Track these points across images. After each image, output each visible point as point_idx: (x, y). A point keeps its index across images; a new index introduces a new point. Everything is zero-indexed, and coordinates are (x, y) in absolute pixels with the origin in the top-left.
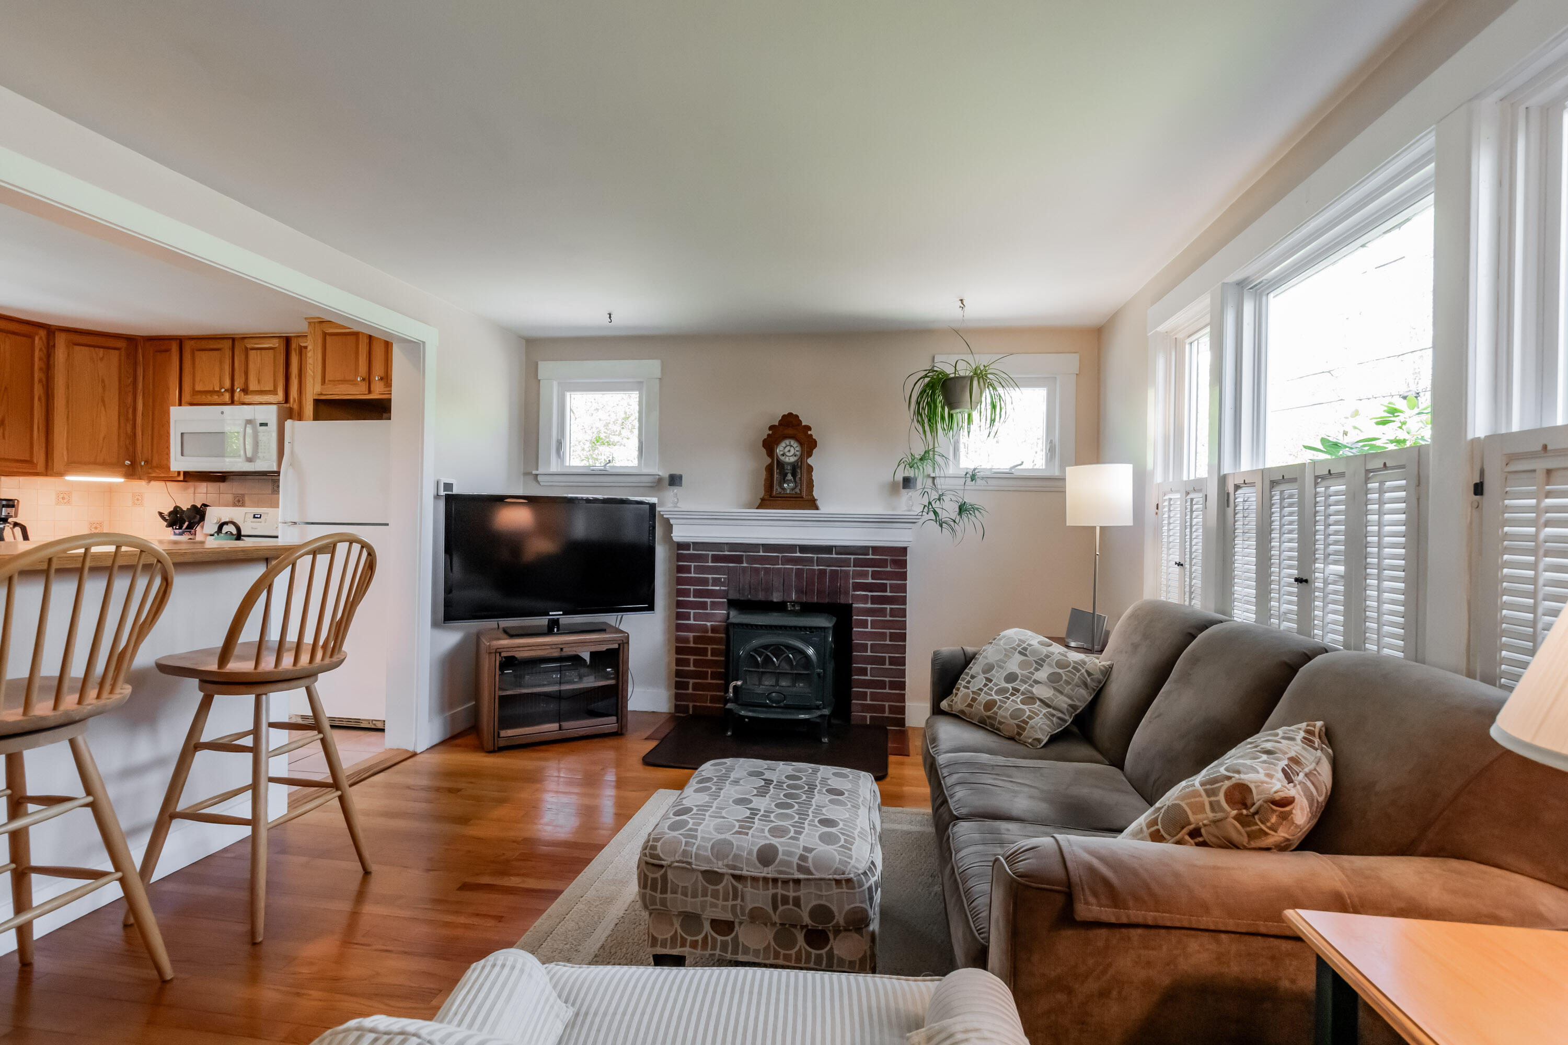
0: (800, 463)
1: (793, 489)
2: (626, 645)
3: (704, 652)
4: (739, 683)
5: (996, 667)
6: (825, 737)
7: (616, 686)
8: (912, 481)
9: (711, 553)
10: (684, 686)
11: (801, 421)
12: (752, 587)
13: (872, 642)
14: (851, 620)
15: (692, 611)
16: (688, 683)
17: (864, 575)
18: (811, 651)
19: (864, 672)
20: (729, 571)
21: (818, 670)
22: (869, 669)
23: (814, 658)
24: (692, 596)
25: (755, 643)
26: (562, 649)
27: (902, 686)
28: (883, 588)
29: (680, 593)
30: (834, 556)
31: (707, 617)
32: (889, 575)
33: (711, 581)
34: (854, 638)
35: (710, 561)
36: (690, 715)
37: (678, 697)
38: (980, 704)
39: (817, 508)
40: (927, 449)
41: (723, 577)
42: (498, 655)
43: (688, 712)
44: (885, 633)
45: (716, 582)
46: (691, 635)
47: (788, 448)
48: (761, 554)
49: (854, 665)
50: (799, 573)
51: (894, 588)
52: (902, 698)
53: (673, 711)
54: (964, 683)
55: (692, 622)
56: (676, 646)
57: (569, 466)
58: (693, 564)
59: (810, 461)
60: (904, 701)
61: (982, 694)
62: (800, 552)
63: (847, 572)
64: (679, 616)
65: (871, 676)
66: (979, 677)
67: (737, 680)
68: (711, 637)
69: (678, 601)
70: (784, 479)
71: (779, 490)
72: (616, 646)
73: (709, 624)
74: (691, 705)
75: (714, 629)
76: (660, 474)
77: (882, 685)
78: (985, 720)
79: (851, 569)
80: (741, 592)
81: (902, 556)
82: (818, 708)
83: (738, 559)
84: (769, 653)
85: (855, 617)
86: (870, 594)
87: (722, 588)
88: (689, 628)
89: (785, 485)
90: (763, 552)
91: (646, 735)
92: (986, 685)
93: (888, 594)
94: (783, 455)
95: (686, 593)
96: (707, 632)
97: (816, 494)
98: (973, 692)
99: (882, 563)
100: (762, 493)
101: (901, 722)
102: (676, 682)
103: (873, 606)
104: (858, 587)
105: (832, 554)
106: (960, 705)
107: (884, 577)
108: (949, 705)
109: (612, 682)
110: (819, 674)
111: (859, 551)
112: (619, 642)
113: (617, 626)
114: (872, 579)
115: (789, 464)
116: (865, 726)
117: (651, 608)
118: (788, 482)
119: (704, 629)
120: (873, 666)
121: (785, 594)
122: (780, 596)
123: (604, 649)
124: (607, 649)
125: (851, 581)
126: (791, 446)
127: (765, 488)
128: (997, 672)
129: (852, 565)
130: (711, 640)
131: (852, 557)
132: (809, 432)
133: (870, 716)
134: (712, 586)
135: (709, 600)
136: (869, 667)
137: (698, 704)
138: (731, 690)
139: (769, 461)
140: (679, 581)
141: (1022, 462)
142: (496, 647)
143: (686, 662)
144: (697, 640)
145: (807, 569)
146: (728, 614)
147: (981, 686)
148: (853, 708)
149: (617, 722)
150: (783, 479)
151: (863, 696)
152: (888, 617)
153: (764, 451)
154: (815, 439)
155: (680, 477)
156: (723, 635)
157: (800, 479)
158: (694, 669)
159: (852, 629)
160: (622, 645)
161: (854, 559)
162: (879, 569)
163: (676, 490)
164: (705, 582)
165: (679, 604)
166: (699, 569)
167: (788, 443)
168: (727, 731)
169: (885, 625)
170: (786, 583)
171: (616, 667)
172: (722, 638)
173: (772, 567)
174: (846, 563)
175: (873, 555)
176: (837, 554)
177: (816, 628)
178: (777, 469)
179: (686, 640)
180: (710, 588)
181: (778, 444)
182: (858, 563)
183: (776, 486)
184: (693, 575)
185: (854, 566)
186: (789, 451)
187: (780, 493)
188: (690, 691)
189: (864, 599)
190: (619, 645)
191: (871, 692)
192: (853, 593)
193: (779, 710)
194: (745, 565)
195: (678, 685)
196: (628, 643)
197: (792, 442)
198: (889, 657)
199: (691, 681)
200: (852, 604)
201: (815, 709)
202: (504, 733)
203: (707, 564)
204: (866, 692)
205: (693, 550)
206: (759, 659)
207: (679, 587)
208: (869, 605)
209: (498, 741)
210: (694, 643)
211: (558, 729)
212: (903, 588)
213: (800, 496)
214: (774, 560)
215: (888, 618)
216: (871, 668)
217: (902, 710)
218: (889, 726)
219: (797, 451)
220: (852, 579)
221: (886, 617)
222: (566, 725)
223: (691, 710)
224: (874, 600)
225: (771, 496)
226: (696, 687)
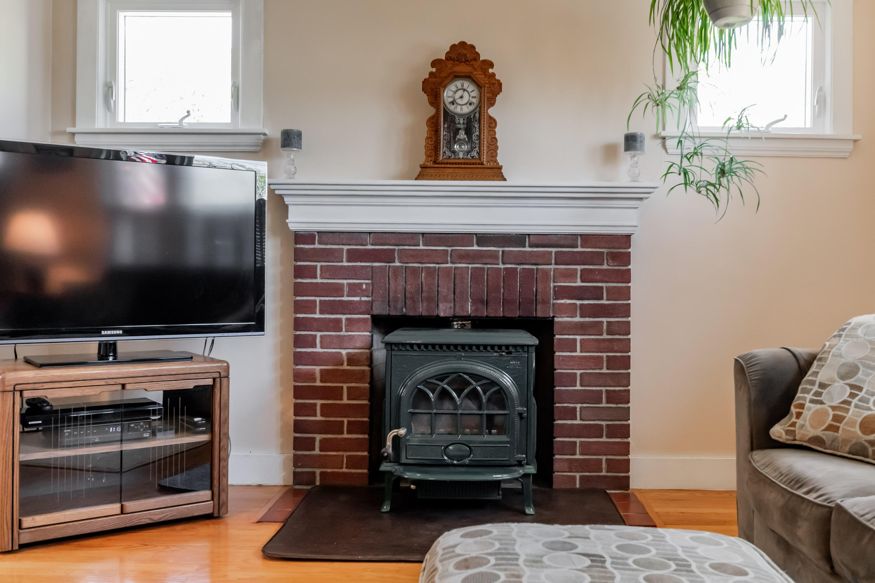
0: (477, 115)
1: (468, 152)
2: (224, 380)
3: (337, 393)
4: (402, 431)
5: (862, 369)
6: (529, 506)
7: (211, 442)
8: (639, 139)
9: (346, 247)
10: (309, 444)
11: (478, 54)
12: (408, 295)
13: (582, 371)
14: (553, 340)
15: (319, 334)
16: (314, 439)
17: (570, 275)
18: (507, 380)
19: (571, 414)
20: (372, 273)
21: (520, 408)
22: (578, 409)
23: (513, 390)
24: (318, 312)
25: (422, 373)
26: (123, 386)
27: (625, 431)
28: (597, 293)
29: (299, 307)
30: (528, 249)
31: (341, 342)
32: (607, 276)
33: (346, 289)
34: (556, 366)
35: (344, 260)
36: (317, 486)
37: (297, 461)
38: (852, 423)
39: (505, 180)
40: (687, 73)
41: (365, 282)
42: (17, 394)
43: (313, 482)
44: (601, 358)
45: (354, 290)
46: (317, 369)
47: (460, 93)
48: (421, 247)
49: (557, 405)
50: (477, 274)
51: (613, 293)
52: (625, 449)
53: (291, 482)
54: (809, 396)
55: (318, 349)
56: (295, 387)
57: (124, 123)
58: (319, 264)
59: (492, 112)
60: (627, 453)
61: (852, 408)
62: (479, 245)
63: (546, 273)
64: (298, 341)
65: (581, 420)
66: (836, 384)
67: (399, 427)
68: (347, 370)
69: (296, 319)
70: (455, 137)
71: (448, 153)
72: (210, 382)
73: (344, 352)
74: (318, 471)
75: (352, 360)
76: (267, 132)
77: (597, 431)
78: (865, 449)
79: (552, 267)
80: (392, 304)
81: (624, 248)
82: (520, 464)
83: (388, 256)
84: (445, 386)
85: (557, 337)
86: (578, 302)
87: (364, 299)
88: (314, 359)
89: (456, 147)
90: (424, 245)
91: (259, 516)
92: (853, 396)
93: (604, 302)
94: (453, 103)
95: (309, 307)
96: (342, 364)
97: (501, 159)
98: (834, 408)
99: (596, 258)
100: (422, 159)
101: (624, 483)
102: (295, 438)
103: (582, 320)
104: (561, 292)
105: (525, 247)
106: (810, 429)
107: (598, 277)
108: (787, 432)
109: (204, 438)
110: (520, 415)
111: (562, 242)
112: (216, 375)
113: (206, 354)
114: (582, 281)
115: (461, 115)
116: (572, 491)
117: (260, 327)
118: (461, 142)
119: (337, 360)
120: (585, 405)
121: (457, 305)
122: (450, 308)
123: (192, 387)
124: (196, 387)
125: (552, 285)
126: (464, 90)
127: (427, 151)
128: (868, 375)
129: (553, 262)
130: (346, 376)
131: (554, 250)
132: (491, 71)
133: (581, 477)
134: (348, 296)
135: (344, 317)
136: (578, 406)
137: (329, 470)
138: (389, 443)
139: (432, 111)
140: (298, 290)
141: (786, 116)
142: (14, 383)
143: (311, 410)
144: (325, 375)
145: (488, 268)
146: (372, 336)
147: (845, 397)
148: (556, 466)
149: (213, 499)
150: (453, 139)
151: (571, 448)
152: (605, 334)
153: (425, 97)
154: (499, 81)
155: (299, 135)
156: (367, 368)
157: (479, 137)
158: (322, 419)
159: (555, 353)
160: (218, 380)
161: (556, 253)
162: (591, 267)
163: (292, 154)
164: (337, 290)
165: (298, 324)
166: (328, 272)
167: (459, 86)
168: (381, 505)
169: (600, 346)
170: (457, 291)
171: (208, 416)
172: (364, 371)
173: (437, 266)
174: (546, 259)
175: (582, 247)
176: (530, 246)
177: (515, 346)
178: (444, 123)
179: (311, 376)
180: (345, 298)
181: (445, 87)
182: (560, 259)
183: (443, 148)
184: (319, 280)
185: (556, 264)
186: (462, 97)
187: (450, 157)
188: (317, 452)
189: (571, 310)
190: (214, 379)
191: (581, 442)
192: (555, 301)
193: (463, 469)
194: (397, 264)
195: (298, 444)
196: (227, 377)
197: (467, 84)
198: (607, 391)
199: (318, 437)
200: (554, 317)
201: (514, 466)
202: (28, 522)
203: (340, 264)
204: (575, 443)
205: (320, 243)
206: (431, 395)
207: (298, 298)
208: (578, 319)
209: (19, 534)
210: (322, 381)
211: (118, 511)
212: (626, 293)
213: (479, 161)
214: (442, 257)
215: (605, 336)
216: (581, 408)
217: (625, 465)
218: (610, 489)
219: (473, 97)
220: (554, 282)
221: (602, 335)
222: (131, 505)
223: (318, 478)
224: (585, 311)
225: (435, 162)
226: (325, 445)
